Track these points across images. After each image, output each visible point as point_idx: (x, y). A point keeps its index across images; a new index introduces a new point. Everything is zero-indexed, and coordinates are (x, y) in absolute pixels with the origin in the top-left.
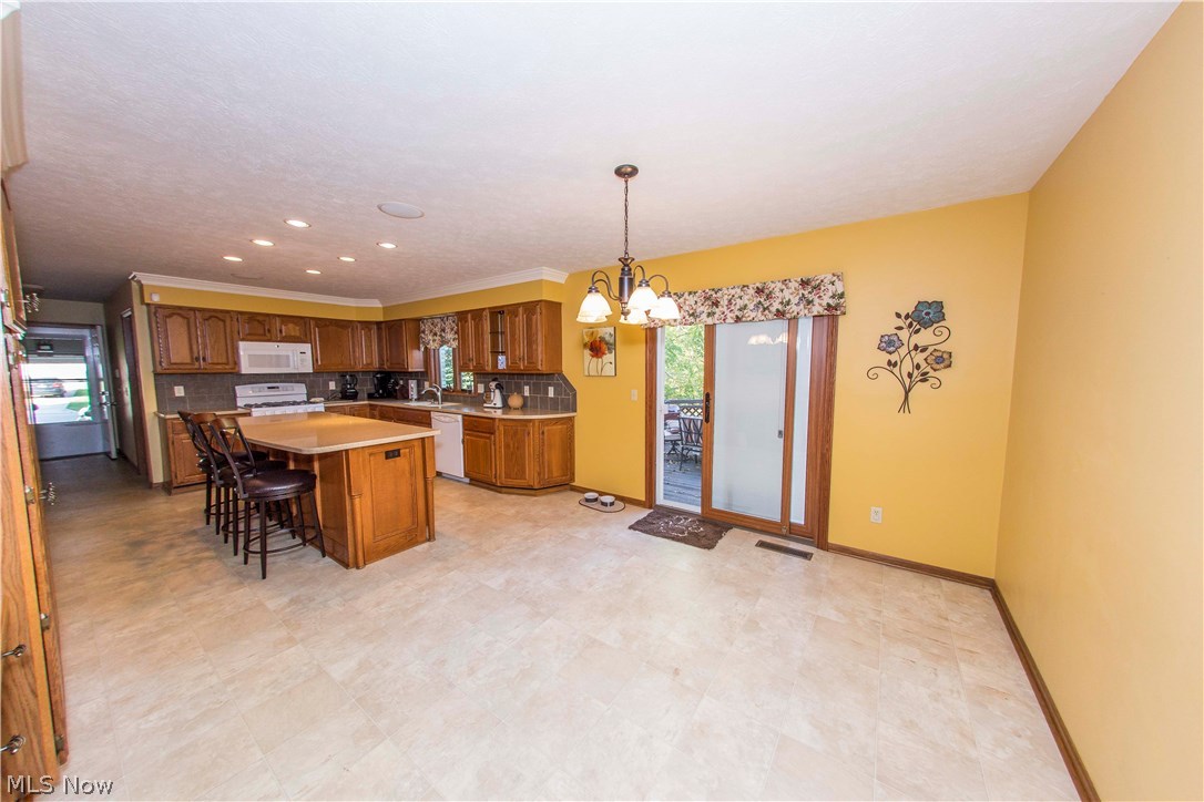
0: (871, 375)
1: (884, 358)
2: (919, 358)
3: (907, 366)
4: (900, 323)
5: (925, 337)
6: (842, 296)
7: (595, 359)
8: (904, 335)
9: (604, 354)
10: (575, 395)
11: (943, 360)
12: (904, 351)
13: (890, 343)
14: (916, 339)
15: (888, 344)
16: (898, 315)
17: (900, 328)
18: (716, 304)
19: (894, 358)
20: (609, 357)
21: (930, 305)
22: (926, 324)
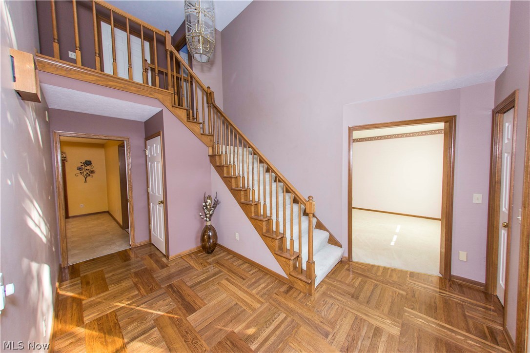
0: (76, 175)
1: (79, 172)
2: (87, 172)
3: (85, 173)
4: (82, 164)
5: (88, 167)
6: (65, 157)
8: (83, 167)
11: (93, 172)
12: (84, 170)
14: (86, 168)
19: (82, 171)
21: (88, 161)
22: (88, 165)
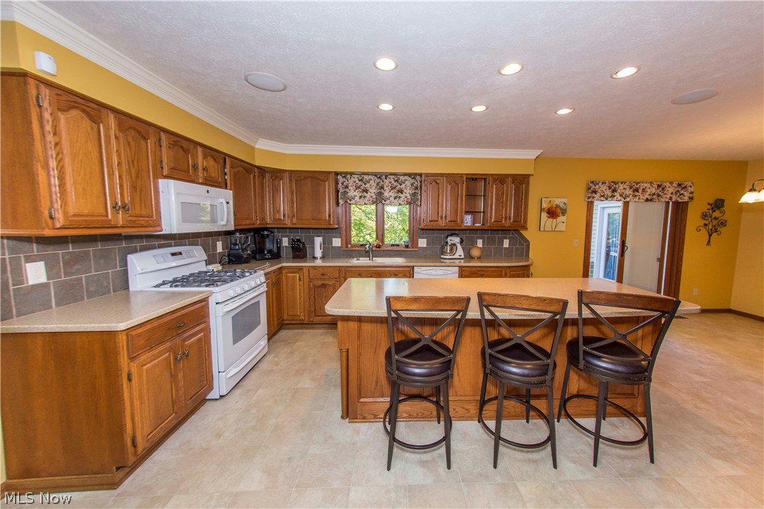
0: (698, 230)
1: (703, 222)
2: (715, 222)
3: (710, 226)
4: (709, 207)
5: (716, 214)
7: (551, 220)
8: (710, 212)
9: (558, 216)
10: (528, 246)
11: (723, 224)
12: (710, 219)
13: (706, 216)
15: (704, 216)
16: (709, 204)
17: (709, 209)
18: (637, 190)
19: (707, 222)
20: (561, 218)
21: (719, 200)
22: (718, 208)
